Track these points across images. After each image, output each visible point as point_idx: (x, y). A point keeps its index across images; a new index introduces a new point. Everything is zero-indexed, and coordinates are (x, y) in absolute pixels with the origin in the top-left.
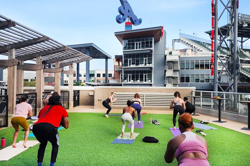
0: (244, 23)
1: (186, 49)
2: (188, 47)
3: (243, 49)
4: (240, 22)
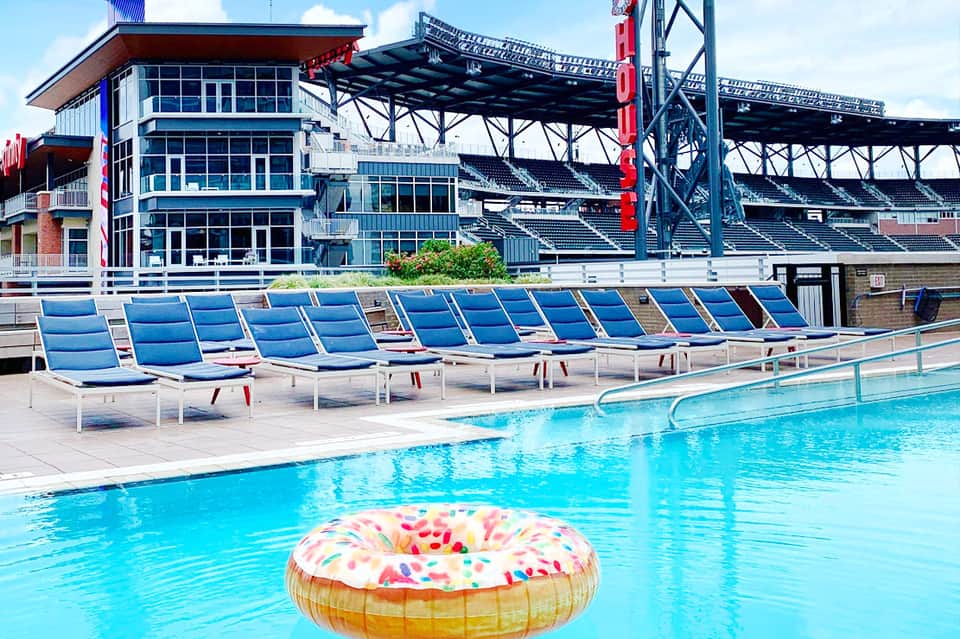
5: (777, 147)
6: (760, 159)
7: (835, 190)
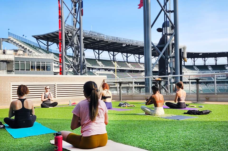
0: (69, 33)
1: (17, 50)
2: (19, 48)
3: (67, 56)
4: (66, 31)
7: (140, 65)
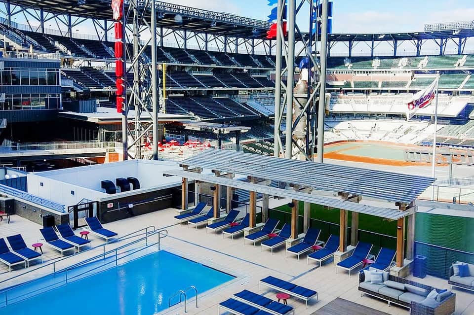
5: (232, 39)
6: (223, 45)
7: (254, 60)
